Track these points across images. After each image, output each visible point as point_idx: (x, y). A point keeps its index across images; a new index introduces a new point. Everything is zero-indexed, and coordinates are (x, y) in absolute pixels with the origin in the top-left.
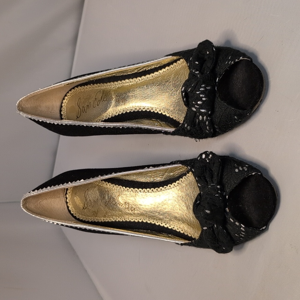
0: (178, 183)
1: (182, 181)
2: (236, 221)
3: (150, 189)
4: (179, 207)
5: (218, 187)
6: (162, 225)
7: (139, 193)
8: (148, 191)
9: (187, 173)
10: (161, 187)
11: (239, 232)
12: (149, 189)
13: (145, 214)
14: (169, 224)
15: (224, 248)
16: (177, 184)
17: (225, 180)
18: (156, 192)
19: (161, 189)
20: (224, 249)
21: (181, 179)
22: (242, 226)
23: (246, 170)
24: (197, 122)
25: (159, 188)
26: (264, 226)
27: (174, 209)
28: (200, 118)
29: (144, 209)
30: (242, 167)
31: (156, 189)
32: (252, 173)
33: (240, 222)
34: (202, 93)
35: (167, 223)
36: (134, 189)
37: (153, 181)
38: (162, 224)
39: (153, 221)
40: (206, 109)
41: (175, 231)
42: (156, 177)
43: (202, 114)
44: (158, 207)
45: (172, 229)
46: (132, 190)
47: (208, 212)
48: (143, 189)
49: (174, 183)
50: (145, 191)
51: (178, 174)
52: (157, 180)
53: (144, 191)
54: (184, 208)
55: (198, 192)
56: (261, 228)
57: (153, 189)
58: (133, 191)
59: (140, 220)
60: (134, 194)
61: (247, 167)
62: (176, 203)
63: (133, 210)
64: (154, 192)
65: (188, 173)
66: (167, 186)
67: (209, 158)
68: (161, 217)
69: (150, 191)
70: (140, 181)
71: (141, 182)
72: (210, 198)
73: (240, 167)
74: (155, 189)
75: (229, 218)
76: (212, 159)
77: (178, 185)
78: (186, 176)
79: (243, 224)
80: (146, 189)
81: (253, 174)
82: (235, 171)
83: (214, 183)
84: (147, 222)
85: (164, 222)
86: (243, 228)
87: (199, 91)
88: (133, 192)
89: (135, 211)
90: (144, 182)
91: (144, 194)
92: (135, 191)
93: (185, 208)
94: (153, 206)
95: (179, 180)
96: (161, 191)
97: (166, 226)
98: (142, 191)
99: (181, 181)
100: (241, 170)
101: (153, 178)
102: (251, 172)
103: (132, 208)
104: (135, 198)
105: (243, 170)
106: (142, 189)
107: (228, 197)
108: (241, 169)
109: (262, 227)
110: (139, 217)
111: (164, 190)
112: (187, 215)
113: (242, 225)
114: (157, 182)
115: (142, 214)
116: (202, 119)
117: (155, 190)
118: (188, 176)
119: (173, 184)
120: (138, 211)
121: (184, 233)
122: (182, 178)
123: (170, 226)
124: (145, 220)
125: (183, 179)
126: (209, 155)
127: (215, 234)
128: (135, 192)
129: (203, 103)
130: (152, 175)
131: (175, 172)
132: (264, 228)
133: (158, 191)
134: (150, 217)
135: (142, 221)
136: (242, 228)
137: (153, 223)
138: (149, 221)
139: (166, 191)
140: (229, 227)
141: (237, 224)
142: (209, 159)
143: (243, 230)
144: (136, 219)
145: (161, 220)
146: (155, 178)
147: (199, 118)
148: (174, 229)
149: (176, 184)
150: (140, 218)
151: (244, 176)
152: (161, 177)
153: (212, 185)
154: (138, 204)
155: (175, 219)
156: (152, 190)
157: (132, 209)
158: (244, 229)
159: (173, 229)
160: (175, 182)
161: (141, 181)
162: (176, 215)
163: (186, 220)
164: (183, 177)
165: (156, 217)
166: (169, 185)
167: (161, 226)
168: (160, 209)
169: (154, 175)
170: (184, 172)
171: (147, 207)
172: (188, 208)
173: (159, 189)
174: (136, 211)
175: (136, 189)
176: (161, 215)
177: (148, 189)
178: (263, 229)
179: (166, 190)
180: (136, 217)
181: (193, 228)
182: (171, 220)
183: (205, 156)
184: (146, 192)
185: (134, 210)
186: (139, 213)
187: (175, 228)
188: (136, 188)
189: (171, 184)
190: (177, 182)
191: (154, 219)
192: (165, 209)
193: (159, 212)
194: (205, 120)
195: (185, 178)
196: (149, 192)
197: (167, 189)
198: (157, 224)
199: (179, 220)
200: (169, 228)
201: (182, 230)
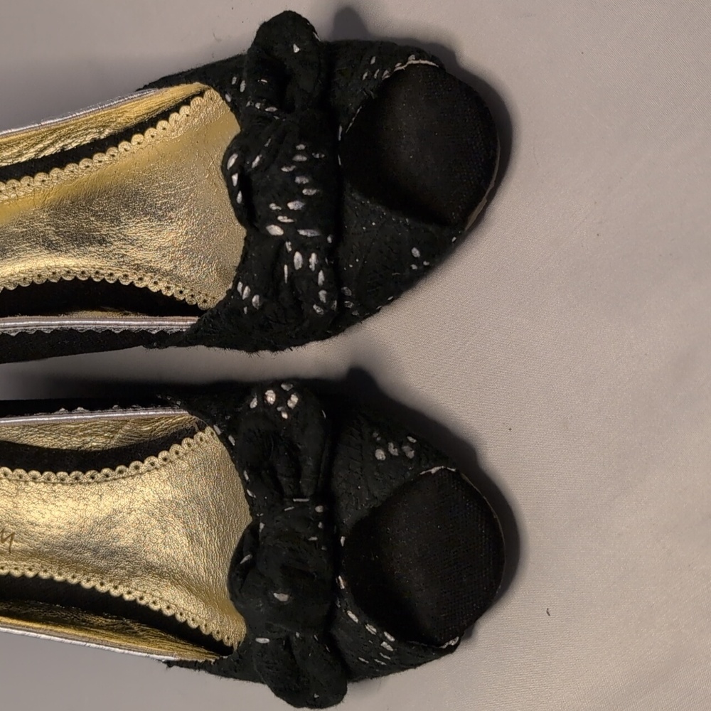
0: (165, 459)
1: (181, 454)
2: (367, 621)
3: (69, 473)
4: (163, 536)
5: (319, 509)
6: (103, 589)
7: (32, 484)
8: (62, 480)
9: (197, 428)
10: (106, 467)
11: (372, 654)
12: (66, 474)
13: (48, 552)
14: (127, 586)
15: (316, 696)
16: (162, 462)
17: (340, 485)
18: (89, 483)
19: (107, 476)
20: (315, 699)
21: (175, 447)
22: (386, 638)
23: (411, 454)
24: (286, 276)
25: (99, 471)
26: (453, 638)
27: (147, 539)
28: (295, 261)
29: (45, 539)
30: (399, 445)
31: (89, 473)
32: (432, 468)
33: (382, 626)
34: (302, 169)
35: (119, 584)
36: (13, 470)
37: (80, 447)
38: (102, 584)
39: (74, 577)
40: (320, 228)
41: (146, 608)
42: (91, 435)
43: (304, 247)
44: (91, 531)
45: (135, 601)
46: (5, 475)
47: (282, 597)
48: (46, 473)
49: (153, 459)
50: (53, 481)
51: (166, 429)
52: (95, 444)
53: (49, 479)
54: (179, 539)
55: (247, 520)
56: (443, 644)
57: (80, 473)
58: (9, 477)
59: (30, 570)
60: (13, 486)
61: (412, 444)
62: (154, 522)
63: (5, 540)
64: (81, 483)
65: (202, 430)
66: (128, 466)
67: (290, 405)
68: (103, 564)
69: (68, 479)
70: (34, 444)
71: (38, 447)
72: (291, 549)
73: (391, 445)
74: (84, 473)
75: (346, 610)
76: (298, 413)
77: (164, 466)
78: (192, 438)
79: (389, 632)
80: (56, 473)
81: (433, 471)
82: (374, 456)
83: (305, 497)
84: (51, 579)
85: (111, 581)
86: (389, 643)
87: (290, 162)
88: (10, 480)
89: (14, 543)
90: (49, 450)
91: (48, 488)
92: (18, 478)
93: (185, 540)
94: (76, 529)
95: (168, 450)
96: (106, 481)
97: (115, 593)
98: (41, 477)
99: (177, 453)
100: (395, 456)
101: (80, 436)
102: (428, 466)
103: (3, 531)
104: (15, 500)
105: (403, 455)
106: (42, 473)
107: (345, 542)
108: (393, 451)
109: (449, 641)
110: (24, 560)
111: (115, 479)
112: (187, 560)
113: (386, 634)
114: (93, 449)
115: (35, 554)
116: (303, 265)
117: (85, 477)
118: (201, 440)
119: (146, 462)
120: (23, 541)
121: (173, 616)
122: (180, 444)
123: (129, 593)
124: (45, 571)
125: (182, 448)
126: (289, 398)
127: (293, 656)
128: (17, 481)
129: (306, 207)
130: (76, 428)
131: (157, 424)
132: (452, 643)
133: (98, 483)
134: (64, 563)
135: (37, 575)
136: (384, 644)
137: (75, 581)
138: (60, 574)
139: (123, 481)
140: (341, 635)
141: (372, 629)
142: (289, 410)
143: (389, 648)
144: (16, 569)
145: (102, 573)
146: (88, 439)
147: (293, 263)
148: (143, 602)
149: (157, 461)
150: (30, 565)
151: (403, 476)
152: (108, 437)
153: (298, 502)
154: (25, 521)
155: (149, 573)
156: (77, 478)
157: (5, 536)
158: (393, 647)
159: (139, 601)
160: (157, 456)
161: (40, 444)
162: (152, 558)
163: (183, 576)
164: (185, 441)
165: (83, 563)
166: (133, 464)
167: (99, 593)
168: (97, 539)
169: (86, 429)
170: (189, 426)
171: (55, 532)
172: (192, 539)
173: (99, 476)
174: (16, 541)
175: (21, 471)
176: (104, 557)
177: (61, 474)
178: (450, 646)
179: (123, 478)
180: (16, 560)
181: (206, 604)
182: (132, 574)
183: (274, 396)
184: (54, 484)
185: (9, 539)
186: (29, 548)
187: (145, 598)
188: (20, 468)
189: (143, 462)
190: (163, 454)
191: (77, 570)
192: (118, 537)
193: (94, 550)
194: (312, 267)
195: (189, 445)
196: (63, 484)
197: (128, 477)
198: (87, 585)
199: (161, 575)
200: (127, 597)
201: (168, 608)
